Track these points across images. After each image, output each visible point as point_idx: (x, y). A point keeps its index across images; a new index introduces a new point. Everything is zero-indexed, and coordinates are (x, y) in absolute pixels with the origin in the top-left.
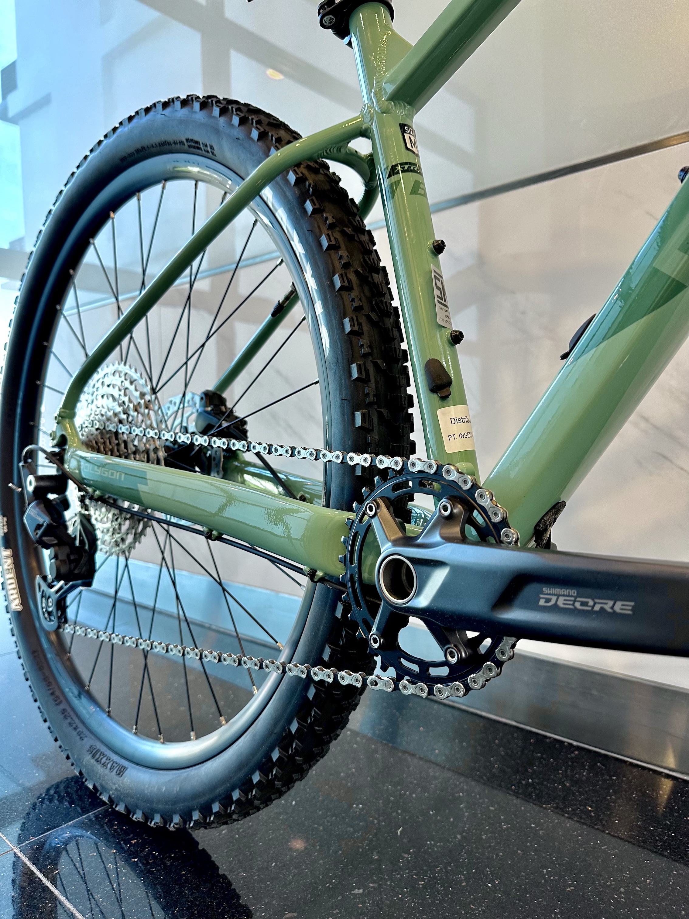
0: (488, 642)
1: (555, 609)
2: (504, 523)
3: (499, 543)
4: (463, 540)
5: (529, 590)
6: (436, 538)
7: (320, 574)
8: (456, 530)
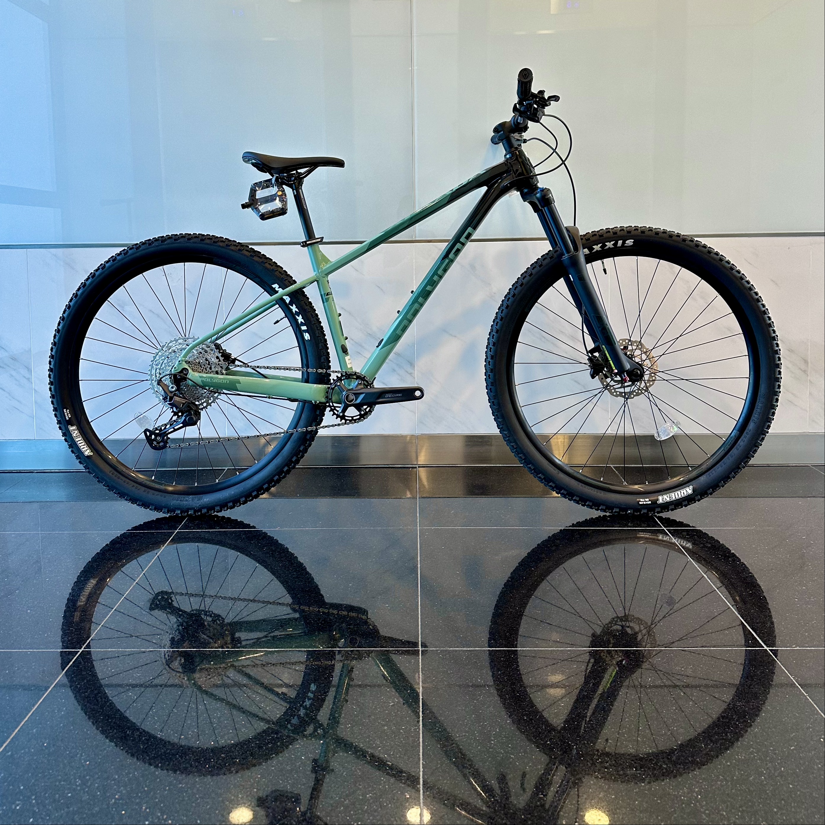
0: (369, 408)
1: (388, 397)
5: (383, 395)
7: (318, 402)
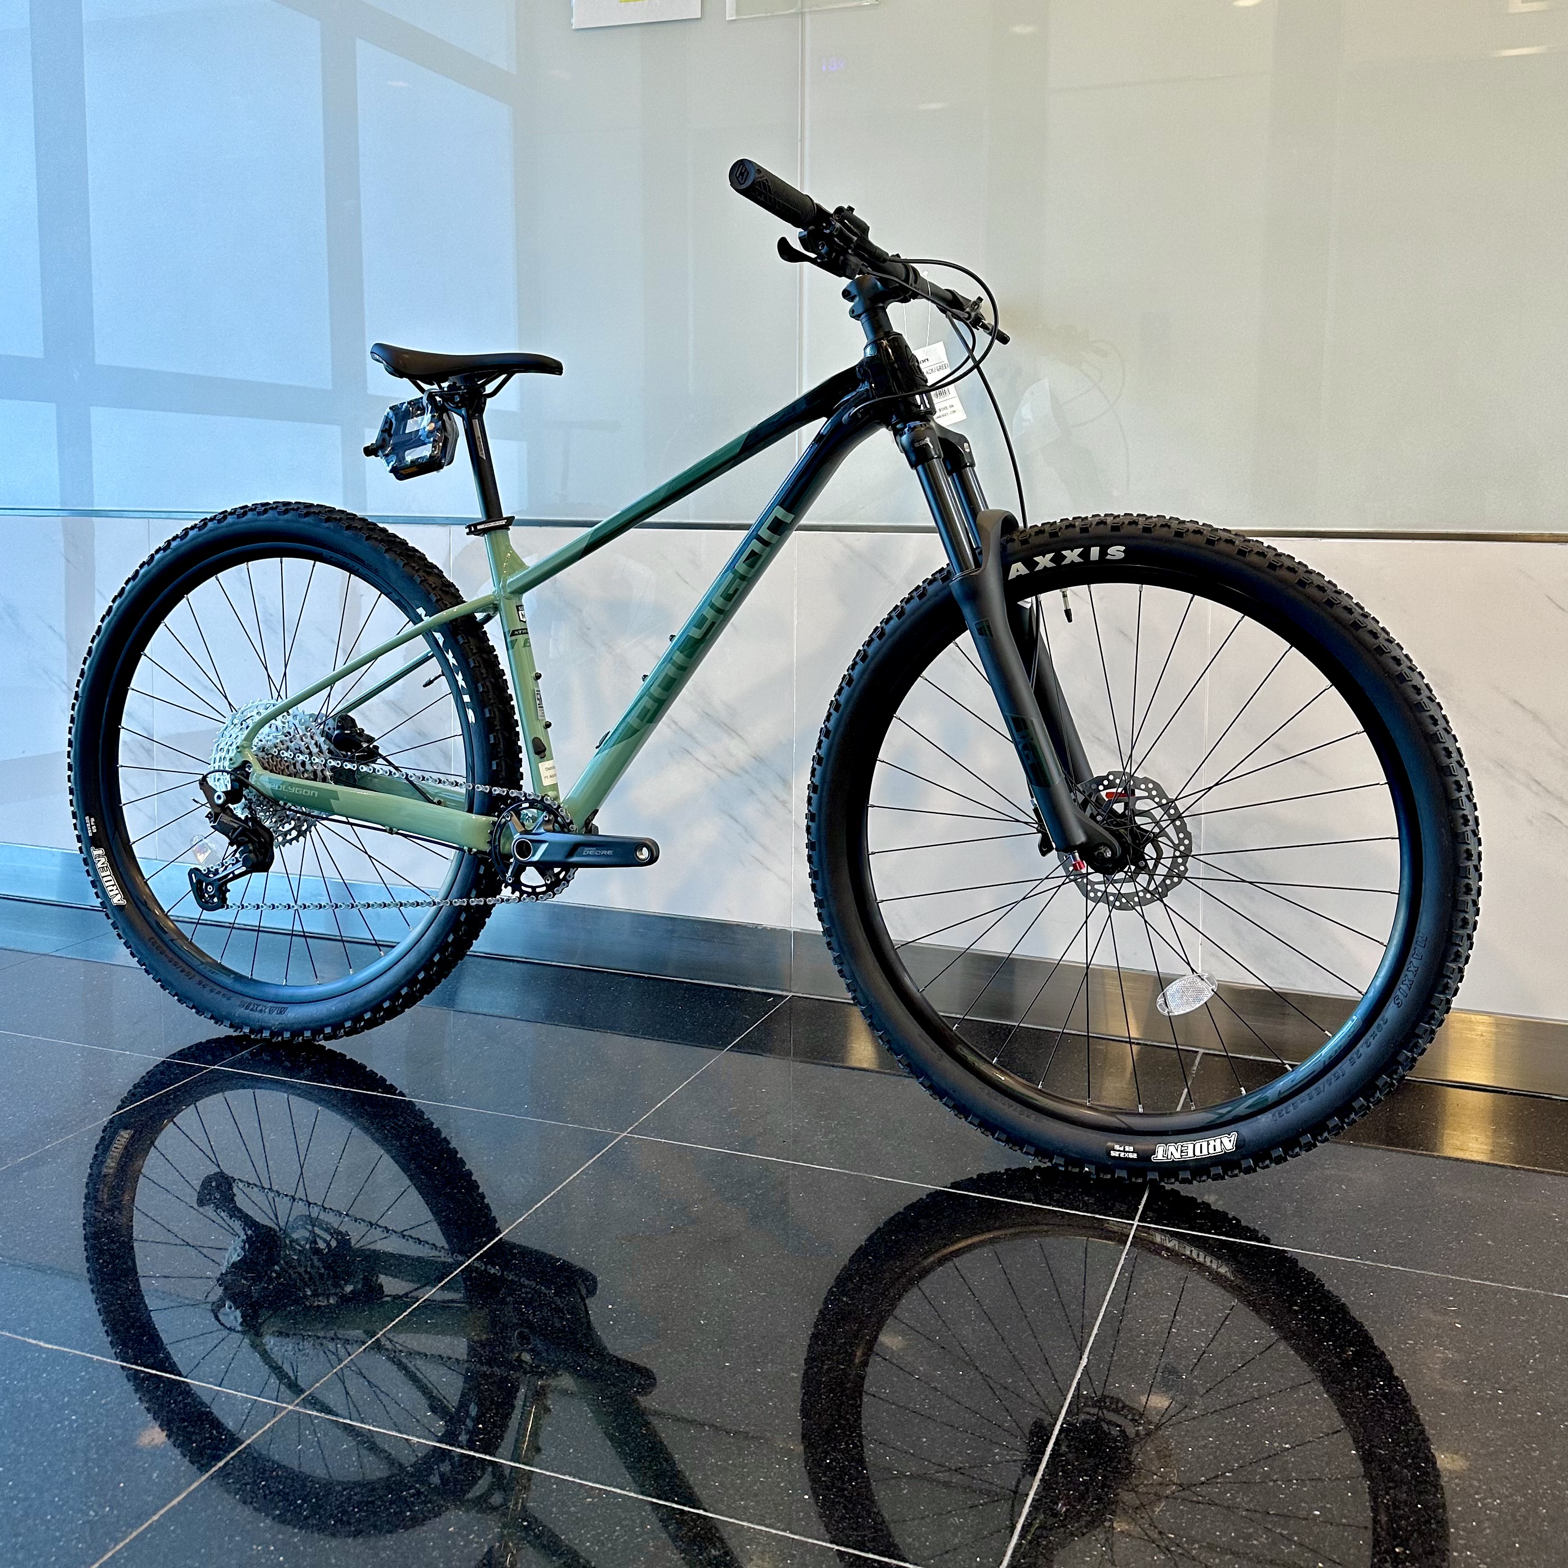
0: (564, 873)
1: (589, 855)
2: (571, 823)
3: (569, 832)
4: (554, 831)
5: (580, 849)
6: (542, 831)
7: (474, 850)
8: (550, 827)
